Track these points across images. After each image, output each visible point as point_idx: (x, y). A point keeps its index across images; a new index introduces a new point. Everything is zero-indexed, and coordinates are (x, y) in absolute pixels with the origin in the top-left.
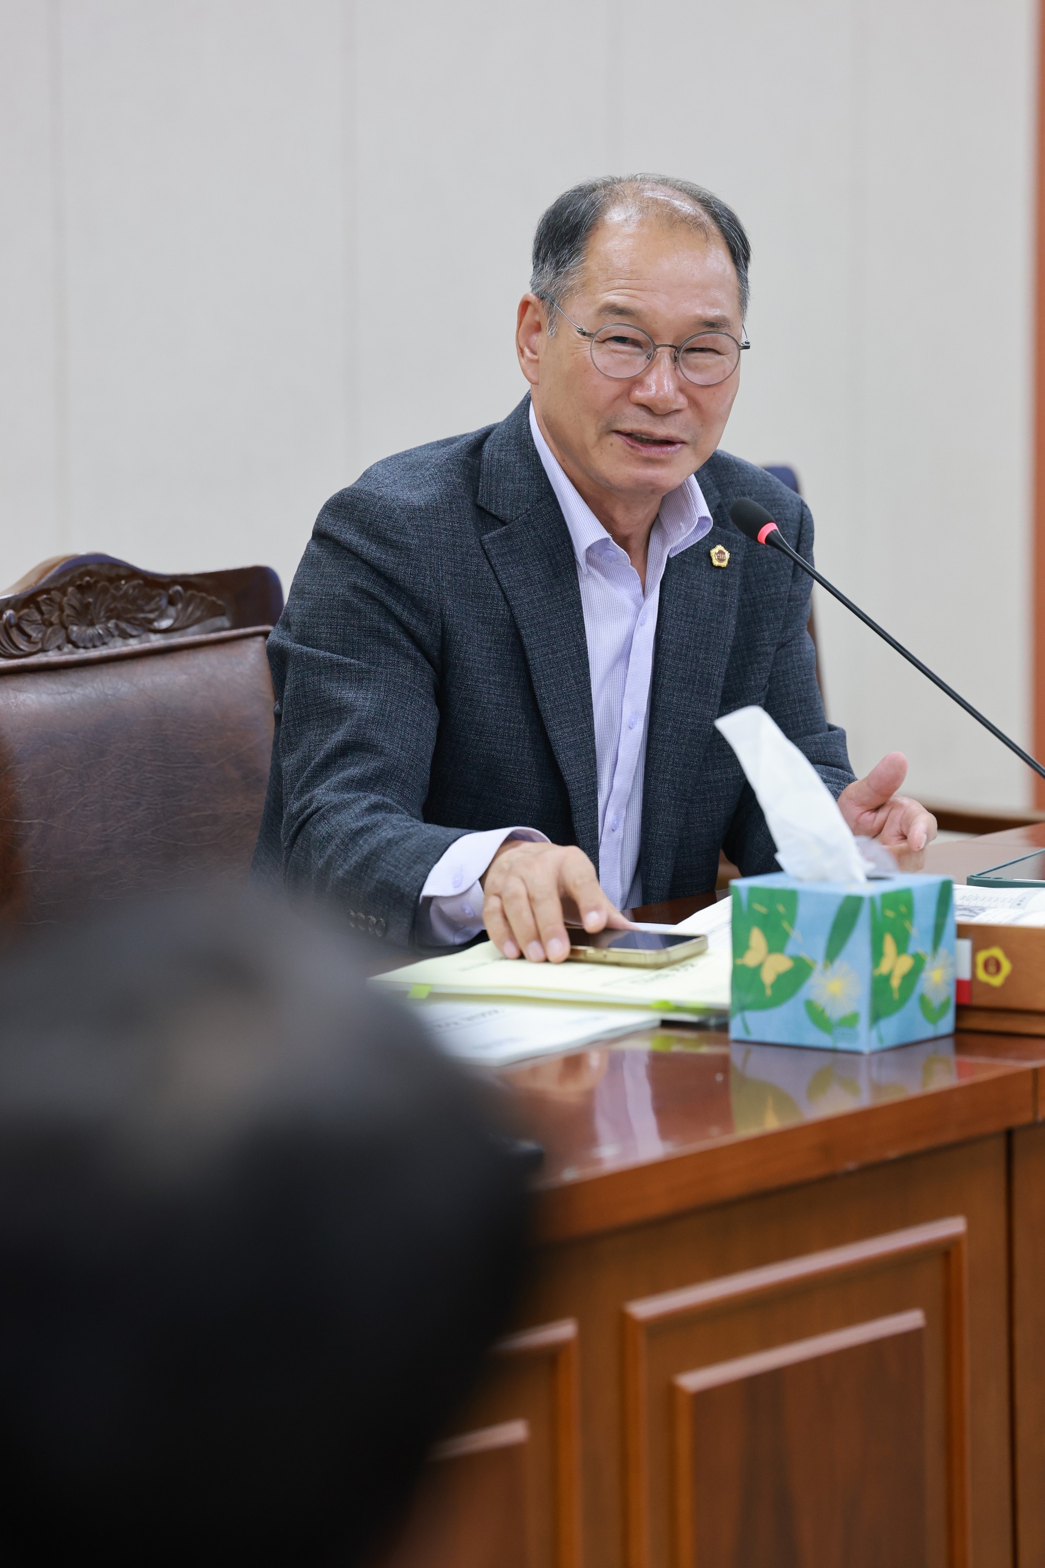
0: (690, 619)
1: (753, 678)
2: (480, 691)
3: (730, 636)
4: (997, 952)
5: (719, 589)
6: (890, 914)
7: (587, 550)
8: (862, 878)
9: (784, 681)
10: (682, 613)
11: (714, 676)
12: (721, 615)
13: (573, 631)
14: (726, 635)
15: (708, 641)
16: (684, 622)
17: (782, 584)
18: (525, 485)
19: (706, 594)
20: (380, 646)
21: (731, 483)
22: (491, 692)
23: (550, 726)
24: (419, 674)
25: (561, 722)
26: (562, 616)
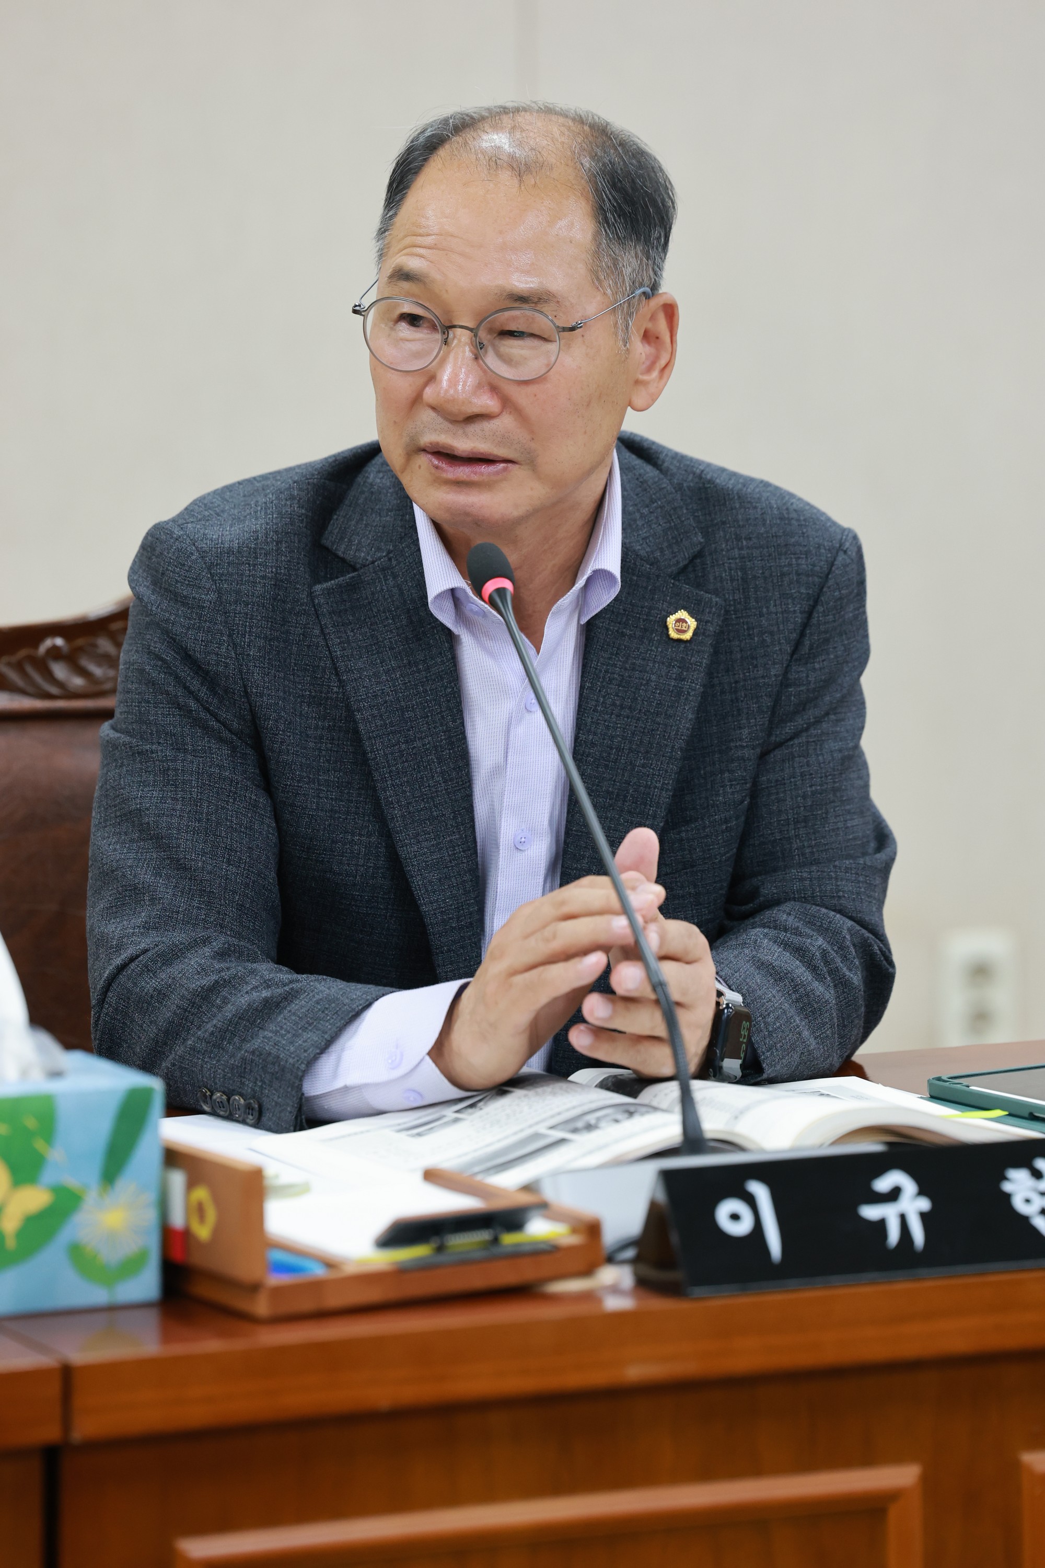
0: (626, 712)
1: (721, 792)
2: (304, 794)
3: (683, 735)
10: (614, 704)
11: (655, 789)
12: (672, 706)
14: (676, 734)
15: (649, 741)
16: (616, 716)
19: (653, 677)
20: (183, 728)
22: (321, 795)
23: (399, 839)
24: (239, 763)
25: (418, 834)
26: (425, 691)
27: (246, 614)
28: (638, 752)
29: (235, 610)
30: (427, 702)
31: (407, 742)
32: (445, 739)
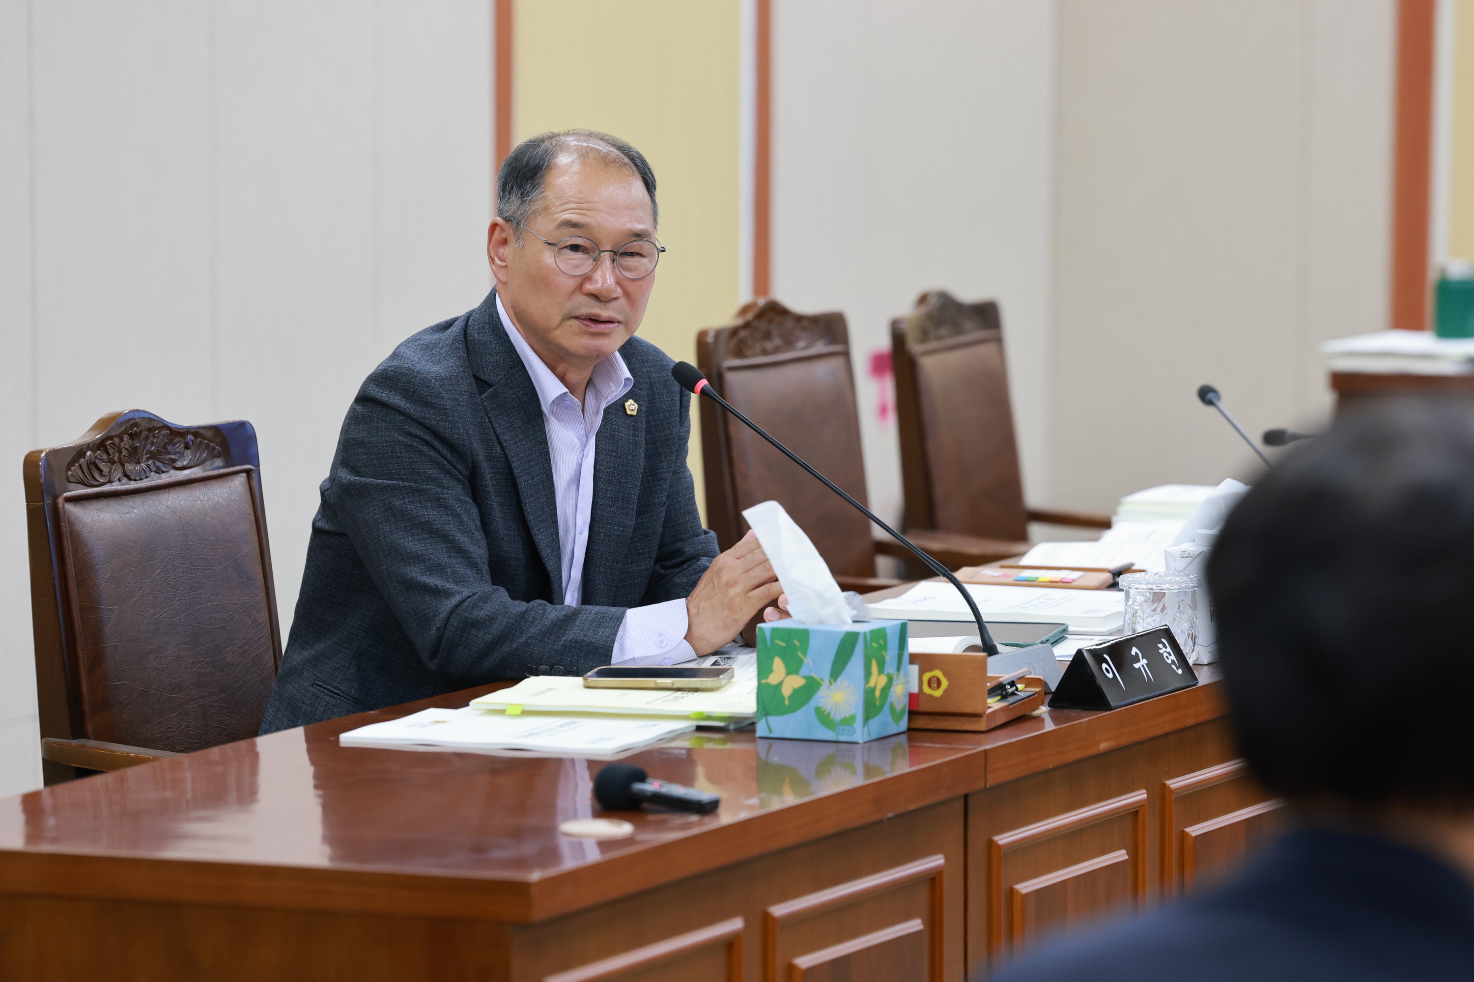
0: (614, 454)
1: (656, 497)
3: (641, 466)
4: (938, 673)
5: (632, 431)
6: (875, 645)
7: (552, 404)
8: (850, 621)
9: (676, 498)
11: (631, 495)
12: (634, 451)
13: (543, 462)
14: (639, 465)
15: (626, 469)
17: (674, 427)
18: (501, 357)
19: (623, 435)
21: (634, 354)
25: (540, 529)
28: (622, 475)
31: (532, 479)
32: (545, 477)
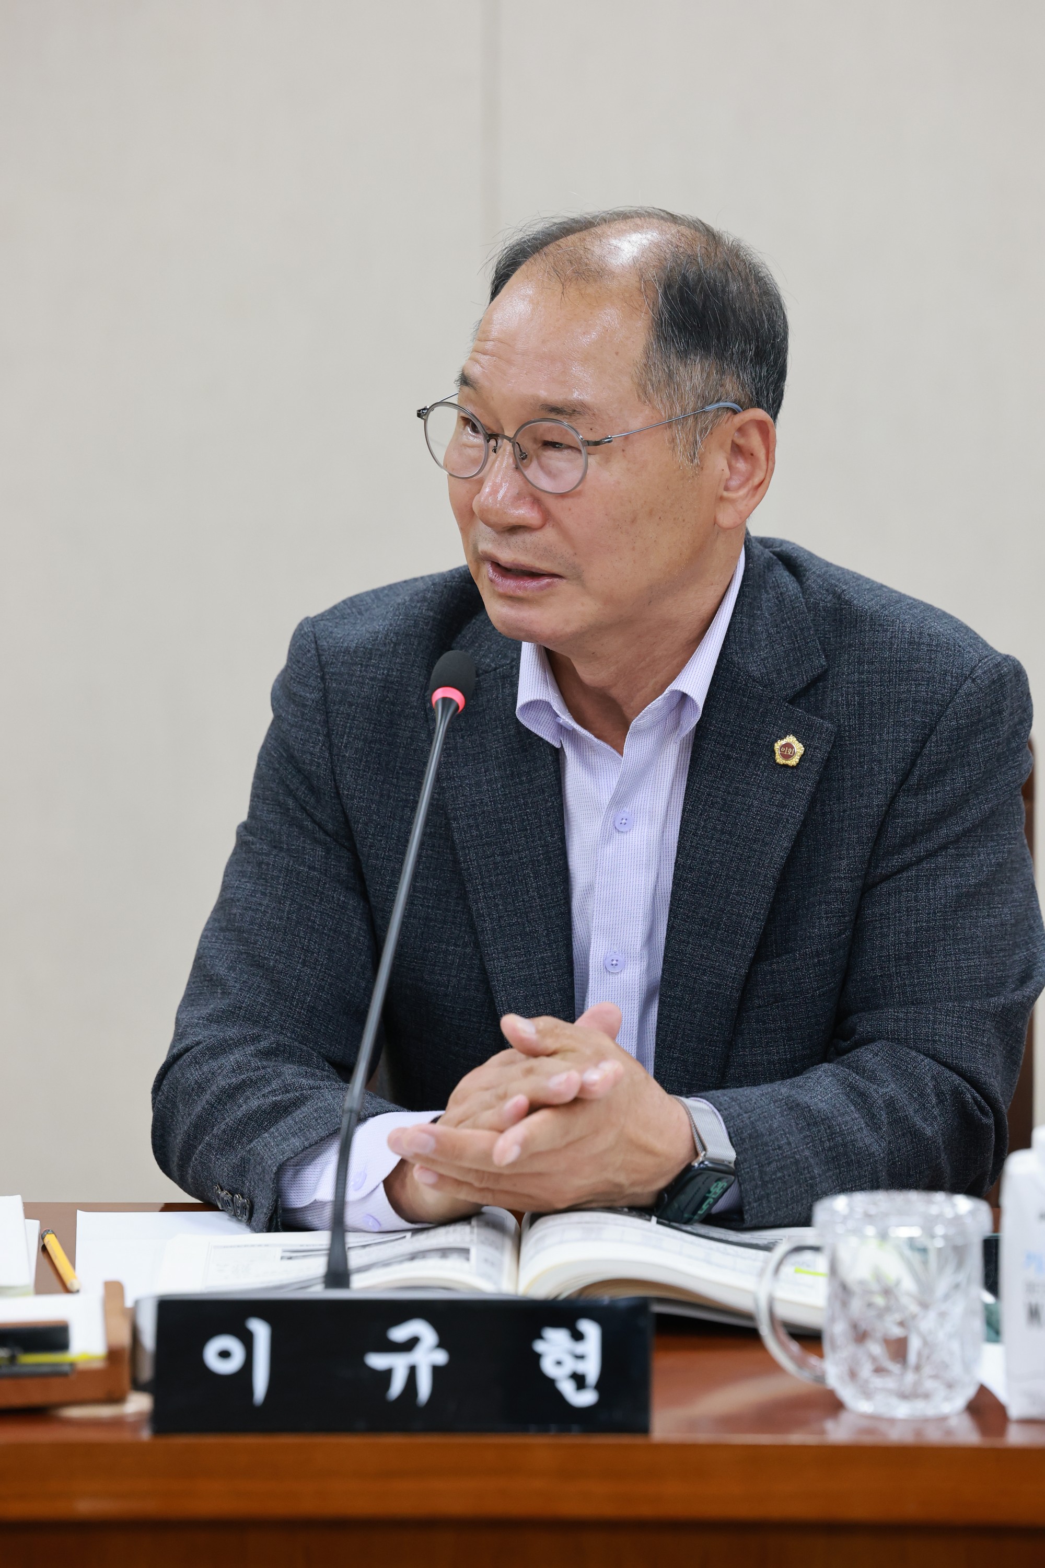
0: (725, 837)
3: (775, 864)
10: (714, 828)
12: (771, 834)
14: (770, 862)
15: (745, 869)
16: (716, 841)
19: (755, 803)
23: (488, 953)
24: (333, 865)
25: (507, 949)
26: (526, 804)
27: (348, 715)
28: (734, 879)
29: (338, 710)
30: (527, 815)
31: (502, 854)
32: (543, 854)
